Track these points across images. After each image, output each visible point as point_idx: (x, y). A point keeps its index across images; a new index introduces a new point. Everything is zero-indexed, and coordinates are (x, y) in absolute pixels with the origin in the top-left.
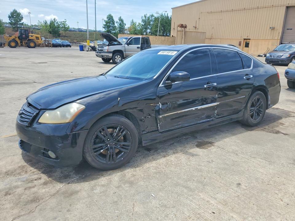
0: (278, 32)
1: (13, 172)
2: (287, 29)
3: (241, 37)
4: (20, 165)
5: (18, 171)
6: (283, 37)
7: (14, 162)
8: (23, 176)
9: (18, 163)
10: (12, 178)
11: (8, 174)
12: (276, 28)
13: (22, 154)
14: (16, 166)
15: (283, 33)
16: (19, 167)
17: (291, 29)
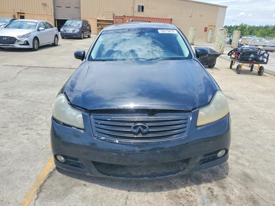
0: (50, 9)
2: (57, 7)
3: (14, 10)
6: (56, 13)
12: (47, 4)
15: (55, 10)
17: (60, 7)
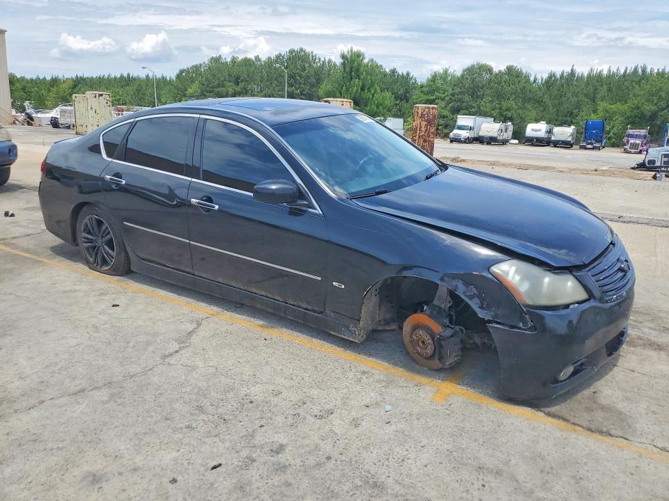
1: (650, 345)
4: (632, 349)
5: (641, 342)
7: (639, 358)
8: (637, 333)
9: (633, 353)
10: (654, 339)
11: (659, 346)
13: (615, 365)
14: (639, 350)
16: (635, 347)
